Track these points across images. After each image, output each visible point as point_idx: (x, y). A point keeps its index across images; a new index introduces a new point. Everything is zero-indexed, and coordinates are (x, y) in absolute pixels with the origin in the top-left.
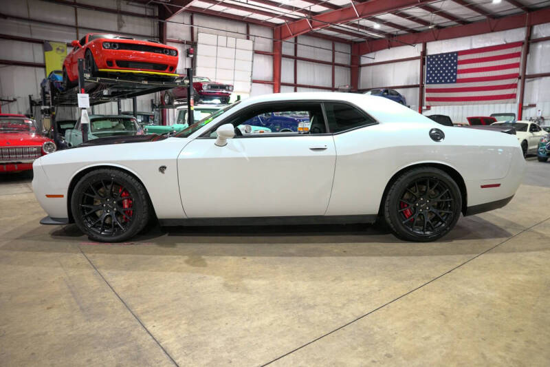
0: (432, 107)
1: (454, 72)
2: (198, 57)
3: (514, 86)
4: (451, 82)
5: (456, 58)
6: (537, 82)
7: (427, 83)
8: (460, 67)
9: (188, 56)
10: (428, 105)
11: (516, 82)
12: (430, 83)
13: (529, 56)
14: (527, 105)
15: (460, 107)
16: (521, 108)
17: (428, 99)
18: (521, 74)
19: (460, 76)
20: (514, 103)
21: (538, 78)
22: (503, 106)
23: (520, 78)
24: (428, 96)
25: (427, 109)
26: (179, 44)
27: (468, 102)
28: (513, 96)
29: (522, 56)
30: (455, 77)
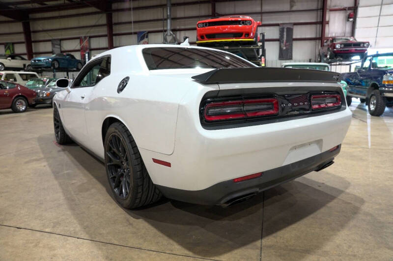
2: (358, 20)
9: (348, 20)
26: (342, 12)
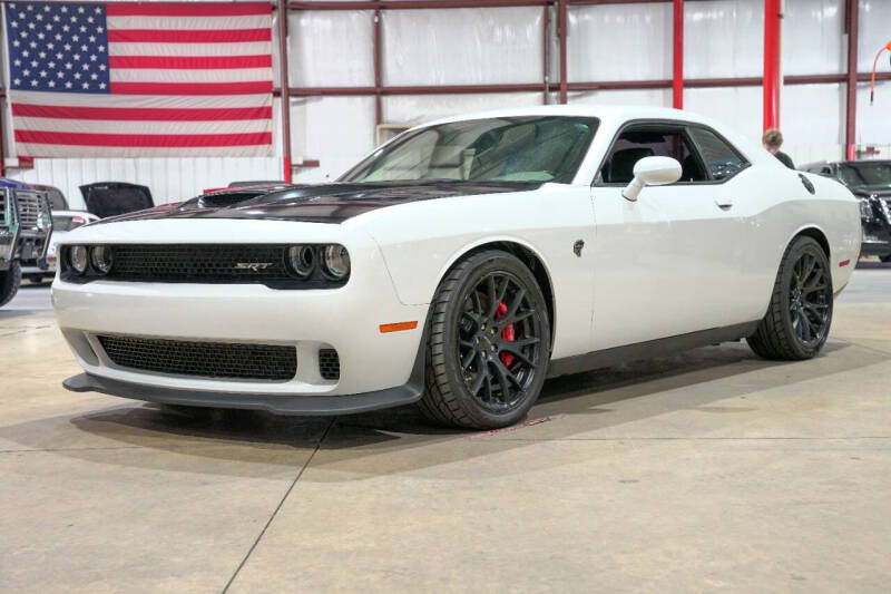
0: (38, 162)
1: (99, 62)
3: (265, 113)
4: (94, 89)
5: (101, 21)
6: (315, 107)
7: (13, 87)
8: (117, 49)
10: (24, 153)
11: (269, 104)
12: (26, 86)
13: (288, 39)
14: (300, 162)
15: (130, 161)
16: (289, 168)
17: (21, 136)
18: (278, 84)
19: (118, 75)
20: (270, 155)
21: (314, 98)
22: (244, 161)
23: (277, 94)
24: (23, 127)
25: (20, 167)
27: (150, 150)
28: (264, 138)
29: (274, 37)
30: (105, 77)
